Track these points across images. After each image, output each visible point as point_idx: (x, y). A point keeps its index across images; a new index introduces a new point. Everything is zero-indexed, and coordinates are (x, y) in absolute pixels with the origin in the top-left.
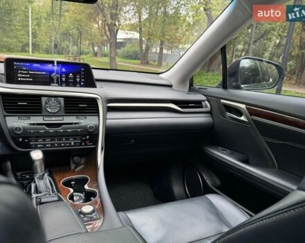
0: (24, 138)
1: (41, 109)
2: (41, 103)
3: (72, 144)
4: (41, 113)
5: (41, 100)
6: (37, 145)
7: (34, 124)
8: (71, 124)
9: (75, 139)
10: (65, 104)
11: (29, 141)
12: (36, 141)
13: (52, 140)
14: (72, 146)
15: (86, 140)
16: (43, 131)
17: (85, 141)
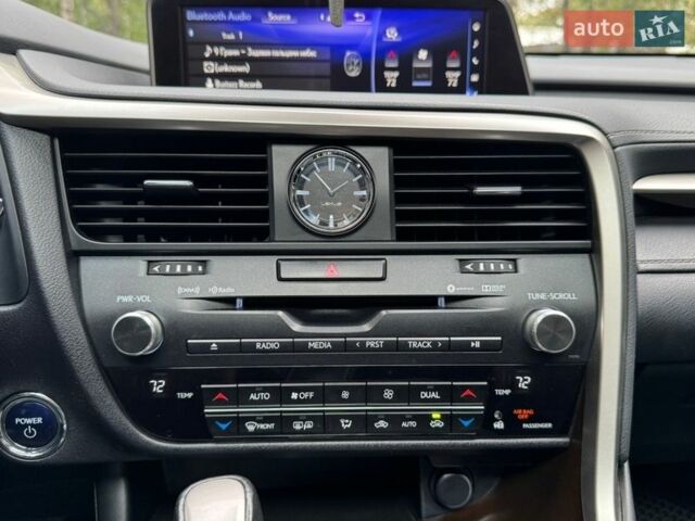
0: (177, 381)
1: (265, 216)
2: (266, 181)
3: (437, 421)
4: (264, 234)
5: (265, 164)
6: (239, 421)
7: (230, 301)
8: (429, 302)
9: (449, 395)
10: (397, 182)
11: (201, 399)
12: (239, 398)
13: (322, 396)
14: (437, 434)
15: (518, 399)
16: (272, 344)
17: (507, 405)
